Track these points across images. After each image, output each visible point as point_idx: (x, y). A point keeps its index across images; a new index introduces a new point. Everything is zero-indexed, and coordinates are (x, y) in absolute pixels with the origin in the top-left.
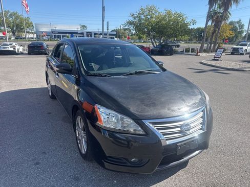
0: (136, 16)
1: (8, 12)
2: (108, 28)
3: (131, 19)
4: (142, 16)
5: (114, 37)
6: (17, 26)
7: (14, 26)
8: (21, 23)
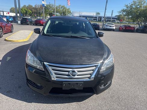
0: (129, 6)
1: (61, 5)
2: (112, 14)
3: (125, 8)
4: (134, 6)
5: (116, 20)
6: (64, 12)
7: (62, 13)
8: (66, 11)
